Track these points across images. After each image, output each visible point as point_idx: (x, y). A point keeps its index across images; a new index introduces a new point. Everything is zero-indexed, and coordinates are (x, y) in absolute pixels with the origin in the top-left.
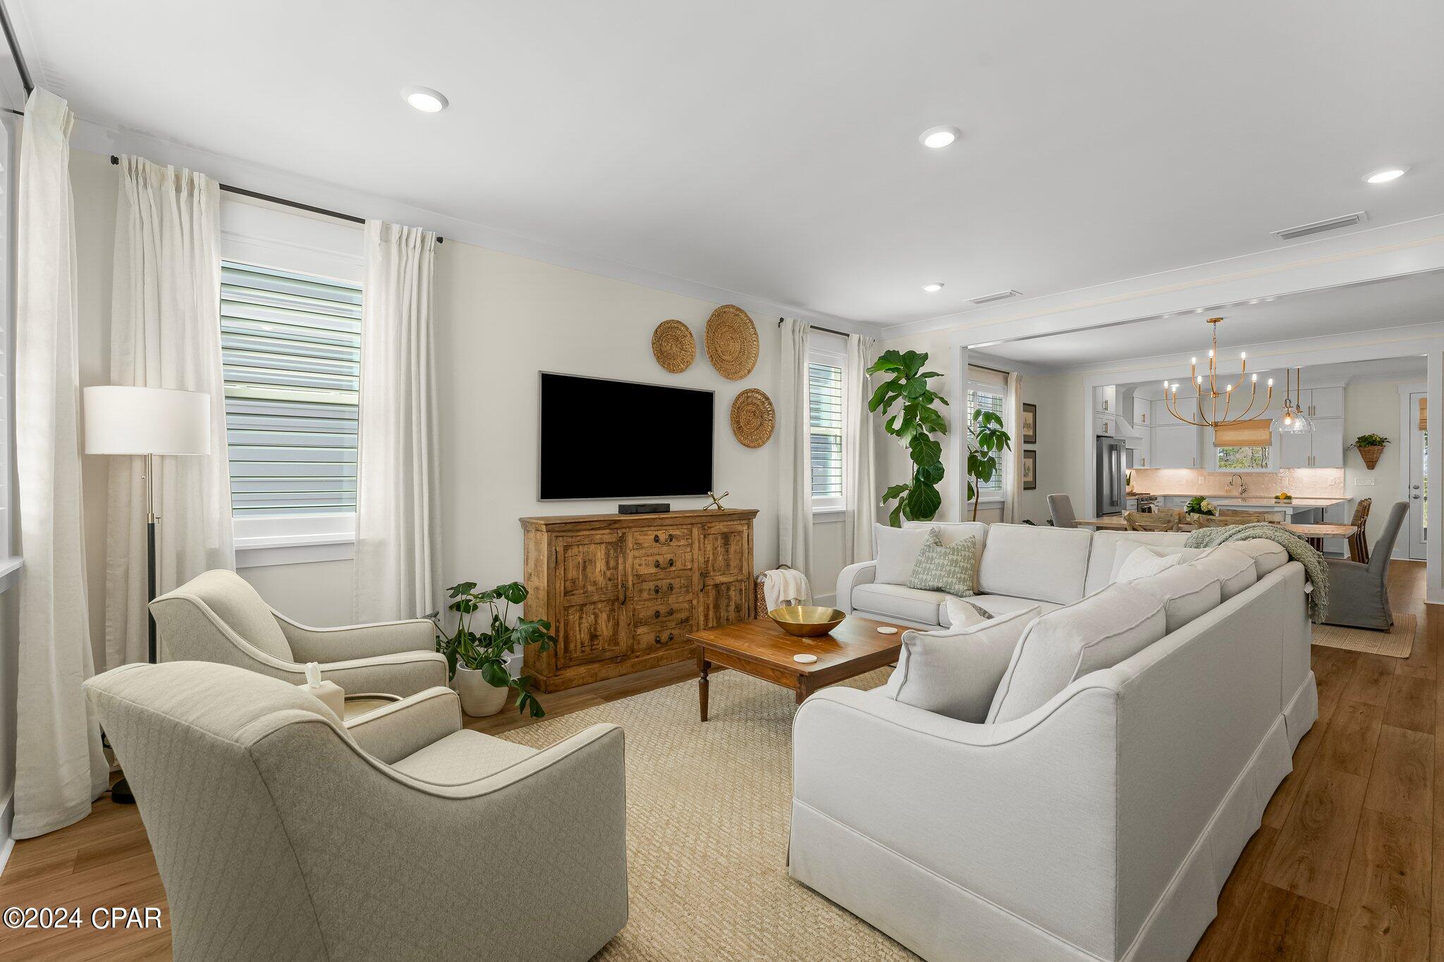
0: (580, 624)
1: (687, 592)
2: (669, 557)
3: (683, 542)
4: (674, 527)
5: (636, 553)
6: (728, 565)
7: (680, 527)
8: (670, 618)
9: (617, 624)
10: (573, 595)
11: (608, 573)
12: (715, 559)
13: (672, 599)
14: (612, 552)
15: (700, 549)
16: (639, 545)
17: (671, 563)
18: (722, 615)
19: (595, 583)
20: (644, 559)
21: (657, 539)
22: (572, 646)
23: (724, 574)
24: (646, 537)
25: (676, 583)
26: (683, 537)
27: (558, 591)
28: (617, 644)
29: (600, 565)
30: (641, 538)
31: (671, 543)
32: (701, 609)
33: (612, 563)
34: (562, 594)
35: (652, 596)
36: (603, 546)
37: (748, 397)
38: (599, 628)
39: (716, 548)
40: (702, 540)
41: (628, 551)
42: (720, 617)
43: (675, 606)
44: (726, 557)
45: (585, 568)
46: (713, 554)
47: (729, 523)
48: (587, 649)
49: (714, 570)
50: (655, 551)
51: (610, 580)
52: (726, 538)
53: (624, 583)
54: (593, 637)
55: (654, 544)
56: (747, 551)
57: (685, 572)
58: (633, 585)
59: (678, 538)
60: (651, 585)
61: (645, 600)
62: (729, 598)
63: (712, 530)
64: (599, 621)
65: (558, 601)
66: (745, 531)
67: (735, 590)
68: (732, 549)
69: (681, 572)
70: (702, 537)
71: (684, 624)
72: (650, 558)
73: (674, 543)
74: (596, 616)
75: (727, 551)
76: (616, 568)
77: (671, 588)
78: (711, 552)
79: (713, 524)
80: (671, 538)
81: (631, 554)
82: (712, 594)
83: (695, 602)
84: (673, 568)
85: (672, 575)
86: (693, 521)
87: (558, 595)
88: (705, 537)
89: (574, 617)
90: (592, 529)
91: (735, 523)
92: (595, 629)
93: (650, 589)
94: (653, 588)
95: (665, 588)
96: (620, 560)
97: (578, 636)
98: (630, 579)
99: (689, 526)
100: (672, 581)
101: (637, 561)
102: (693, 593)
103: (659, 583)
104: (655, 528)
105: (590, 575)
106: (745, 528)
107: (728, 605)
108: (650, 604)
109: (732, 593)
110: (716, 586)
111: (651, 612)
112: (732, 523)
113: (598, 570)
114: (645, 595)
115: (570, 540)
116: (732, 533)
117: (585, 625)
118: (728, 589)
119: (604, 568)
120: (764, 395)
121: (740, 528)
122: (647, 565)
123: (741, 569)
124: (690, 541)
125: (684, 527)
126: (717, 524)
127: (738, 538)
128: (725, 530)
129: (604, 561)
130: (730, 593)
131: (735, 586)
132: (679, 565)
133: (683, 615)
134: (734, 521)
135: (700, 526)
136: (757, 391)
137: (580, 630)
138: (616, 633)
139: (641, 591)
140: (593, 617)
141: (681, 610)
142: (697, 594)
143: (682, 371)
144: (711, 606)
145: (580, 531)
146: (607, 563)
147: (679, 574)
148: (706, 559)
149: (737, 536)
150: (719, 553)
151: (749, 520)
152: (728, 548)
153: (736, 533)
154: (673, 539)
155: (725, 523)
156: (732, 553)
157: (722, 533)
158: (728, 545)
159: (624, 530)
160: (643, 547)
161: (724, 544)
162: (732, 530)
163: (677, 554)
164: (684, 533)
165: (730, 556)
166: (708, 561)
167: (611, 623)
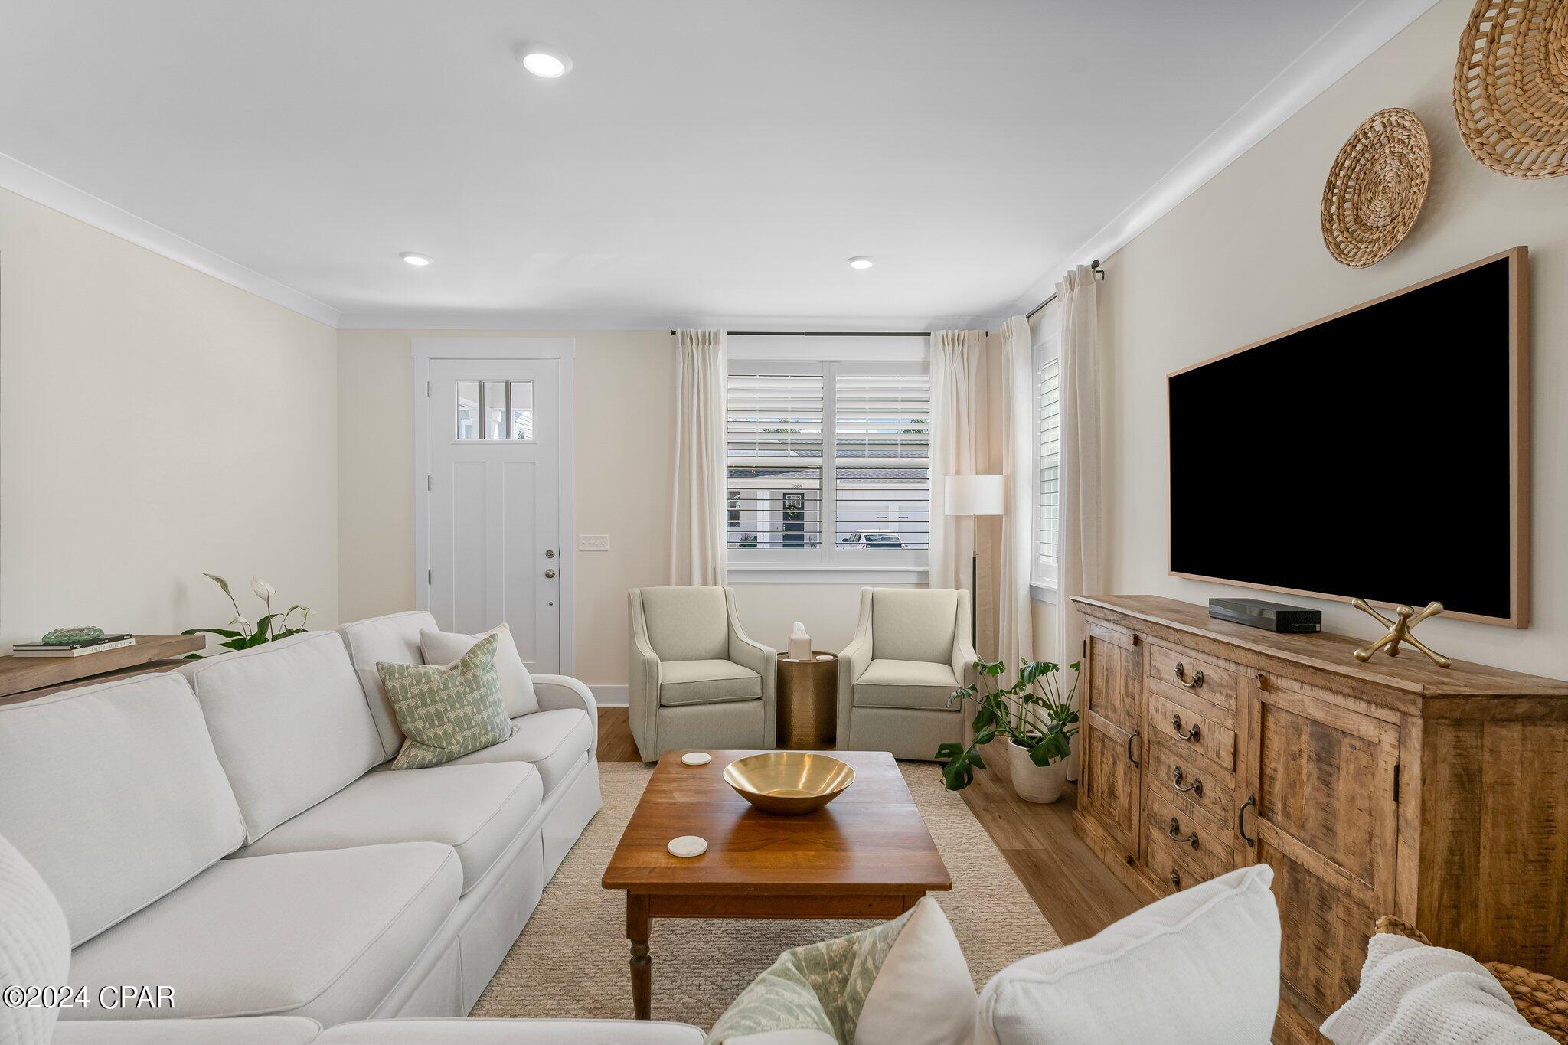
0: (1102, 762)
2: (1195, 717)
3: (1218, 698)
4: (1204, 658)
5: (1153, 684)
6: (1329, 830)
7: (1214, 660)
9: (1131, 796)
11: (1127, 701)
12: (1293, 785)
13: (1199, 815)
14: (1131, 667)
15: (1251, 736)
16: (1158, 674)
17: (1196, 735)
18: (1306, 962)
19: (1115, 709)
20: (1162, 700)
21: (1181, 671)
22: (1095, 785)
23: (1313, 844)
24: (1167, 660)
25: (1208, 785)
26: (1221, 687)
27: (1086, 698)
28: (1130, 828)
29: (1119, 685)
30: (1159, 659)
31: (1199, 690)
33: (1131, 687)
34: (1089, 705)
35: (1171, 783)
36: (1122, 652)
38: (1117, 785)
39: (1295, 756)
40: (1257, 716)
41: (1145, 676)
42: (1299, 964)
43: (1202, 836)
44: (1323, 799)
45: (1108, 680)
46: (1288, 768)
47: (1329, 697)
48: (1106, 806)
49: (1287, 814)
50: (1177, 694)
51: (1128, 713)
52: (1326, 742)
53: (1140, 728)
54: (1112, 794)
55: (1176, 679)
56: (1390, 822)
57: (1223, 772)
58: (1149, 741)
59: (1211, 685)
60: (1173, 761)
61: (1162, 783)
62: (1325, 927)
63: (1282, 700)
64: (1117, 773)
65: (1085, 712)
66: (1387, 748)
68: (1344, 785)
69: (1214, 766)
70: (1257, 706)
72: (1168, 705)
73: (1204, 691)
74: (1114, 764)
75: (1327, 784)
76: (1133, 697)
77: (1199, 789)
78: (1283, 759)
79: (1283, 683)
80: (1199, 681)
81: (1147, 682)
82: (1283, 877)
84: (1200, 748)
85: (1200, 761)
86: (1236, 658)
87: (1086, 703)
88: (1264, 708)
89: (1097, 746)
90: (1109, 621)
91: (1351, 704)
92: (1114, 782)
93: (1170, 767)
94: (1174, 767)
95: (1191, 780)
96: (1137, 684)
97: (1100, 778)
98: (1146, 727)
99: (1232, 667)
100: (1201, 777)
101: (1153, 701)
102: (1237, 837)
103: (1182, 764)
104: (1177, 648)
105: (1111, 691)
106: (1389, 738)
107: (1321, 948)
108: (1168, 795)
110: (1294, 866)
111: (1168, 812)
112: (1339, 700)
113: (1118, 690)
114: (1163, 773)
115: (1094, 629)
116: (1344, 733)
117: (1106, 767)
118: (1324, 901)
119: (1123, 692)
121: (1367, 729)
122: (1164, 715)
123: (1369, 871)
124: (1233, 702)
125: (1222, 663)
126: (1296, 686)
127: (1362, 758)
128: (1319, 714)
129: (1123, 677)
131: (1347, 910)
132: (1209, 744)
138: (1130, 807)
139: (1158, 760)
140: (1112, 761)
141: (1211, 854)
145: (1100, 618)
146: (1127, 686)
147: (1212, 771)
148: (1268, 771)
149: (1361, 755)
150: (1304, 776)
151: (1405, 714)
152: (1330, 775)
153: (1358, 744)
154: (1204, 685)
155: (1318, 693)
156: (1342, 798)
157: (1314, 722)
158: (1330, 765)
159: (1140, 635)
160: (1161, 679)
161: (1319, 760)
162: (1338, 724)
163: (1207, 721)
164: (1222, 678)
165: (1337, 804)
166: (1273, 778)
167: (1127, 790)
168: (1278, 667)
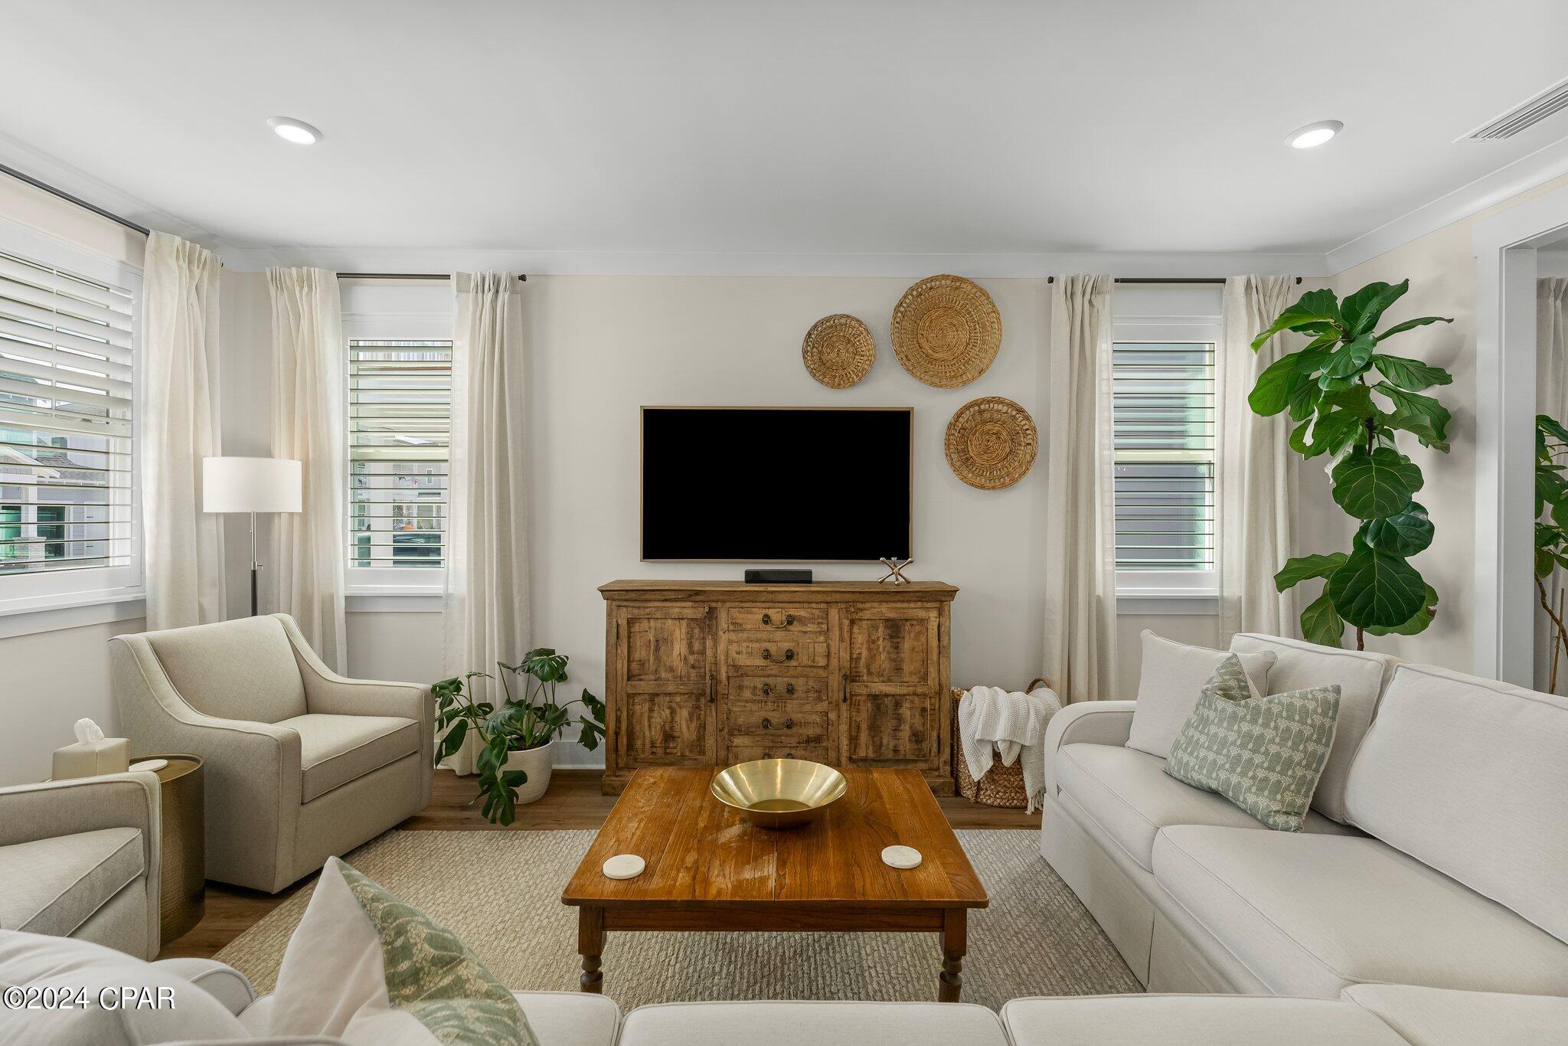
0: (650, 718)
1: (819, 699)
2: (786, 646)
3: (811, 627)
4: (795, 605)
5: (733, 636)
6: (898, 669)
7: (806, 605)
8: (789, 732)
9: (703, 727)
10: (641, 680)
11: (691, 659)
12: (872, 657)
13: (792, 706)
14: (697, 631)
15: (842, 639)
16: (737, 627)
17: (790, 655)
18: (885, 742)
19: (671, 670)
20: (744, 644)
21: (766, 620)
22: (639, 743)
23: (889, 680)
24: (749, 616)
25: (800, 684)
26: (812, 620)
27: (619, 672)
28: (702, 752)
29: (679, 647)
30: (740, 616)
31: (791, 628)
32: (844, 727)
33: (697, 646)
34: (625, 677)
35: (757, 698)
36: (684, 623)
37: (981, 412)
38: (677, 728)
39: (874, 642)
40: (846, 628)
41: (721, 633)
42: (881, 746)
43: (797, 717)
44: (894, 656)
45: (657, 649)
46: (869, 649)
47: (899, 605)
48: (660, 751)
49: (870, 673)
50: (763, 635)
51: (693, 667)
52: (895, 629)
53: (714, 673)
54: (669, 736)
55: (762, 626)
56: (935, 651)
57: (815, 670)
58: (728, 678)
59: (802, 621)
60: (759, 682)
61: (747, 701)
62: (899, 719)
63: (867, 615)
64: (677, 718)
65: (619, 685)
66: (933, 620)
67: (911, 709)
68: (907, 645)
69: (808, 669)
70: (846, 622)
71: (813, 744)
72: (755, 646)
73: (796, 627)
74: (673, 712)
75: (897, 648)
76: (703, 652)
77: (791, 690)
78: (865, 647)
79: (868, 605)
80: (790, 620)
81: (724, 638)
82: (867, 708)
83: (832, 716)
84: (793, 663)
85: (792, 672)
86: (829, 599)
87: (619, 679)
88: (852, 622)
89: (641, 708)
90: (666, 600)
91: (912, 605)
92: (672, 728)
93: (755, 688)
94: (760, 686)
95: (781, 688)
96: (709, 643)
97: (647, 733)
98: (723, 670)
99: (823, 606)
100: (793, 681)
101: (734, 648)
102: (829, 703)
103: (770, 681)
104: (763, 605)
105: (664, 658)
106: (934, 614)
107: (896, 729)
108: (755, 707)
109: (906, 711)
110: (875, 698)
111: (756, 718)
112: (906, 605)
113: (676, 653)
114: (747, 694)
115: (636, 611)
116: (906, 620)
117: (657, 720)
118: (898, 705)
119: (684, 651)
120: (1012, 405)
121: (922, 614)
122: (750, 654)
123: (924, 678)
124: (824, 627)
125: (814, 605)
126: (876, 605)
127: (918, 628)
128: (892, 615)
129: (685, 642)
130: (901, 712)
131: (912, 702)
132: (804, 659)
133: (812, 732)
134: (909, 601)
135: (843, 606)
136: (999, 401)
137: (650, 726)
138: (701, 737)
139: (741, 688)
140: (668, 712)
141: (806, 724)
142: (838, 705)
143: (853, 384)
144: (864, 726)
145: (650, 601)
146: (690, 645)
147: (805, 673)
148: (855, 656)
149: (917, 627)
150: (881, 650)
151: (942, 601)
152: (899, 643)
153: (915, 623)
154: (795, 622)
155: (891, 605)
156: (907, 651)
157: (887, 620)
158: (898, 638)
159: (715, 605)
160: (745, 630)
161: (891, 637)
162: (905, 617)
163: (800, 644)
164: (814, 614)
165: (902, 655)
166: (858, 659)
167: (694, 725)
168: (861, 597)
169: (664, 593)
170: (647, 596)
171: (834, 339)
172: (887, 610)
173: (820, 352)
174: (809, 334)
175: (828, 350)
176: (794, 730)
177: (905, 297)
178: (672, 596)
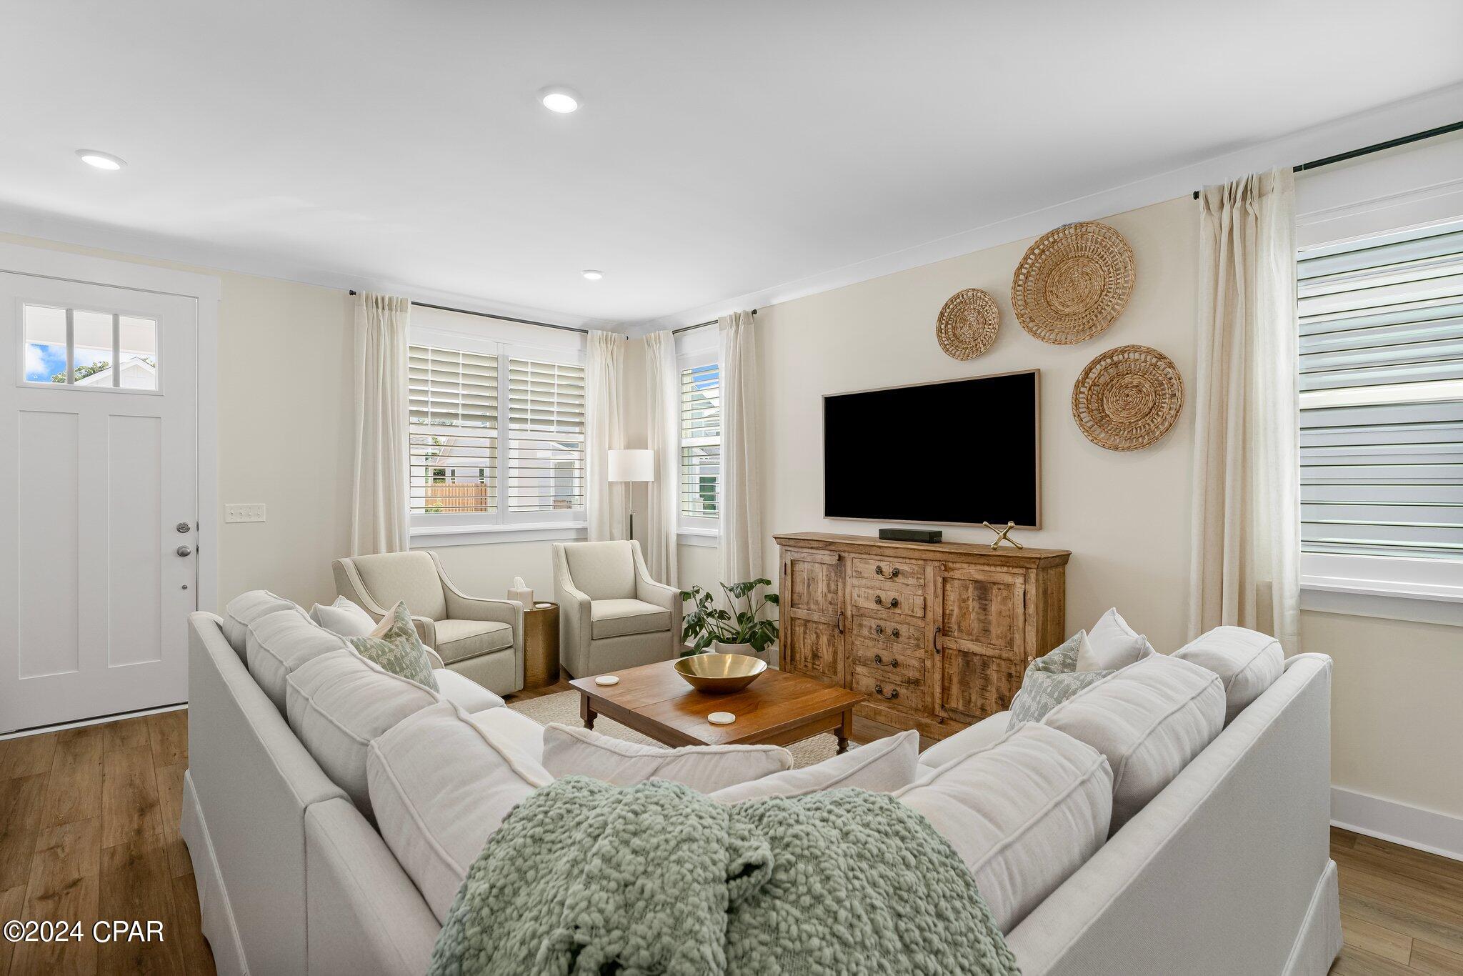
0: (804, 638)
1: (918, 646)
2: (893, 595)
3: (911, 581)
4: (901, 560)
5: (855, 582)
6: (986, 631)
7: (908, 561)
8: (894, 670)
9: (835, 653)
10: (799, 608)
11: (830, 596)
12: (963, 615)
13: (897, 647)
14: (833, 574)
15: (936, 595)
16: (859, 575)
17: (895, 604)
18: (973, 699)
19: (817, 603)
20: (863, 590)
21: (879, 571)
22: (798, 656)
23: (977, 640)
24: (867, 566)
25: (903, 630)
26: (912, 574)
27: (786, 601)
28: (835, 673)
29: (821, 587)
30: (860, 566)
31: (896, 579)
32: (937, 676)
33: (833, 587)
34: (790, 604)
35: (872, 636)
36: (825, 567)
37: (1116, 364)
38: (820, 650)
39: (964, 601)
40: (940, 585)
41: (847, 578)
42: (970, 701)
43: (900, 658)
44: (982, 618)
45: (809, 586)
46: (960, 608)
47: (987, 568)
48: (810, 665)
49: (960, 630)
50: (877, 584)
51: (831, 603)
52: (983, 590)
53: (843, 610)
54: (815, 656)
55: (876, 576)
56: (1021, 618)
57: (915, 620)
58: (852, 616)
59: (905, 575)
60: (873, 623)
61: (865, 638)
62: (986, 679)
63: (957, 574)
64: (820, 642)
65: (786, 610)
66: (1018, 585)
67: (998, 672)
68: (994, 607)
69: (909, 618)
70: (940, 580)
71: (912, 686)
72: (870, 591)
73: (900, 579)
74: (818, 637)
75: (985, 609)
76: (836, 592)
77: (896, 634)
78: (956, 604)
79: (958, 565)
80: (896, 573)
81: (849, 581)
82: (957, 663)
83: (928, 663)
84: (897, 611)
85: (897, 618)
86: (924, 557)
87: (786, 604)
88: (945, 580)
89: (799, 630)
90: (812, 548)
91: (999, 569)
92: (817, 649)
93: (871, 628)
94: (874, 627)
95: (889, 631)
96: (840, 584)
97: (802, 650)
98: (849, 608)
99: (921, 562)
100: (898, 627)
101: (856, 591)
102: (926, 652)
103: (882, 623)
104: (876, 558)
105: (813, 593)
106: (1019, 580)
107: (984, 689)
108: (870, 643)
109: (992, 672)
110: (965, 654)
111: (871, 653)
112: (992, 568)
113: (820, 591)
114: (865, 632)
115: (796, 555)
116: (994, 584)
117: (809, 641)
118: (985, 665)
119: (825, 590)
121: (1008, 579)
122: (867, 598)
123: (1010, 643)
124: (922, 581)
125: (914, 561)
126: (965, 566)
127: (1005, 593)
128: (980, 577)
129: (825, 582)
130: (988, 672)
131: (999, 665)
132: (905, 607)
133: (912, 674)
134: (995, 565)
135: (937, 564)
137: (804, 645)
138: (835, 661)
139: (861, 625)
140: (815, 636)
141: (907, 666)
142: (932, 655)
143: (981, 355)
144: (955, 679)
145: (802, 547)
146: (828, 585)
147: (907, 621)
148: (947, 612)
149: (1004, 591)
150: (971, 609)
151: (1027, 568)
152: (986, 605)
153: (1002, 587)
154: (899, 575)
155: (979, 567)
156: (994, 614)
157: (976, 582)
158: (986, 600)
159: (843, 554)
160: (863, 577)
161: (980, 598)
162: (992, 580)
163: (903, 595)
164: (914, 569)
165: (991, 618)
166: (950, 615)
167: (831, 649)
168: (950, 557)
169: (810, 542)
170: (801, 544)
171: (966, 313)
172: (976, 572)
173: (954, 328)
174: (942, 314)
175: (961, 325)
176: (898, 669)
177: (1026, 258)
178: (815, 544)
